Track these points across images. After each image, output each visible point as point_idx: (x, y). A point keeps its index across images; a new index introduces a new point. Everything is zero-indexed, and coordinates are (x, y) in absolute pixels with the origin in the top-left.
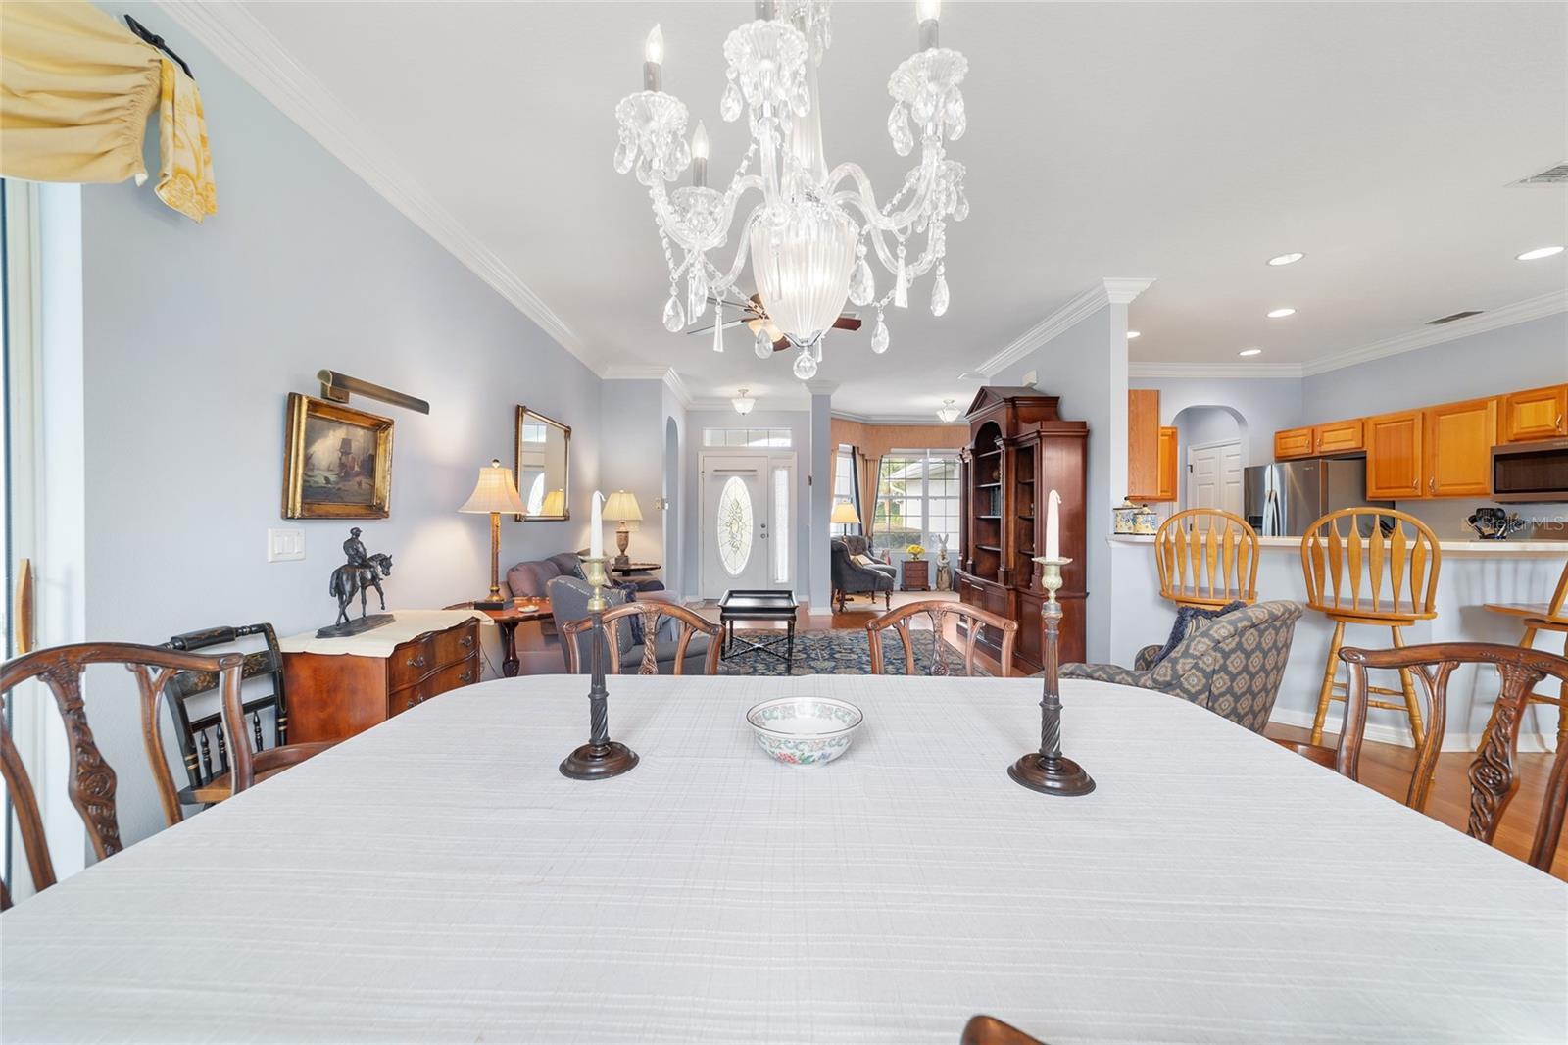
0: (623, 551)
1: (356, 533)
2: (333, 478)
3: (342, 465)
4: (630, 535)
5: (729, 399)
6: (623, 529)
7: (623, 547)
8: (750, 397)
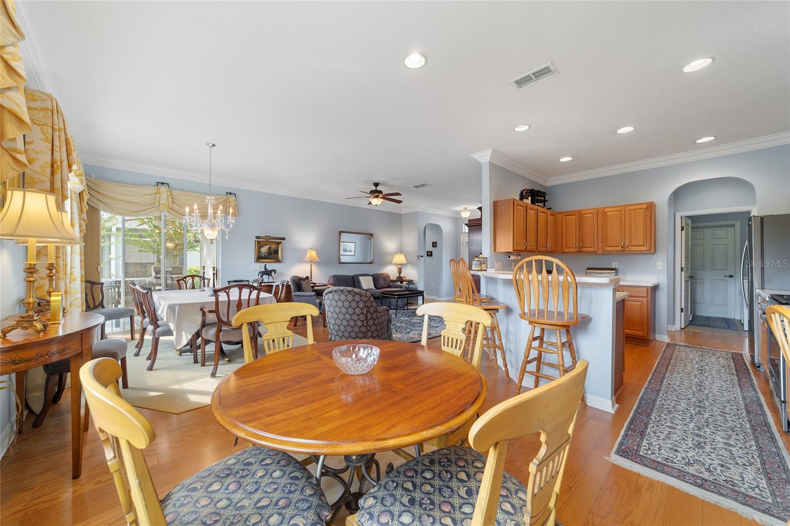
0: (400, 275)
1: (266, 265)
2: (266, 255)
3: (269, 252)
4: (402, 269)
5: (459, 212)
6: (400, 267)
7: (400, 272)
8: (468, 211)
